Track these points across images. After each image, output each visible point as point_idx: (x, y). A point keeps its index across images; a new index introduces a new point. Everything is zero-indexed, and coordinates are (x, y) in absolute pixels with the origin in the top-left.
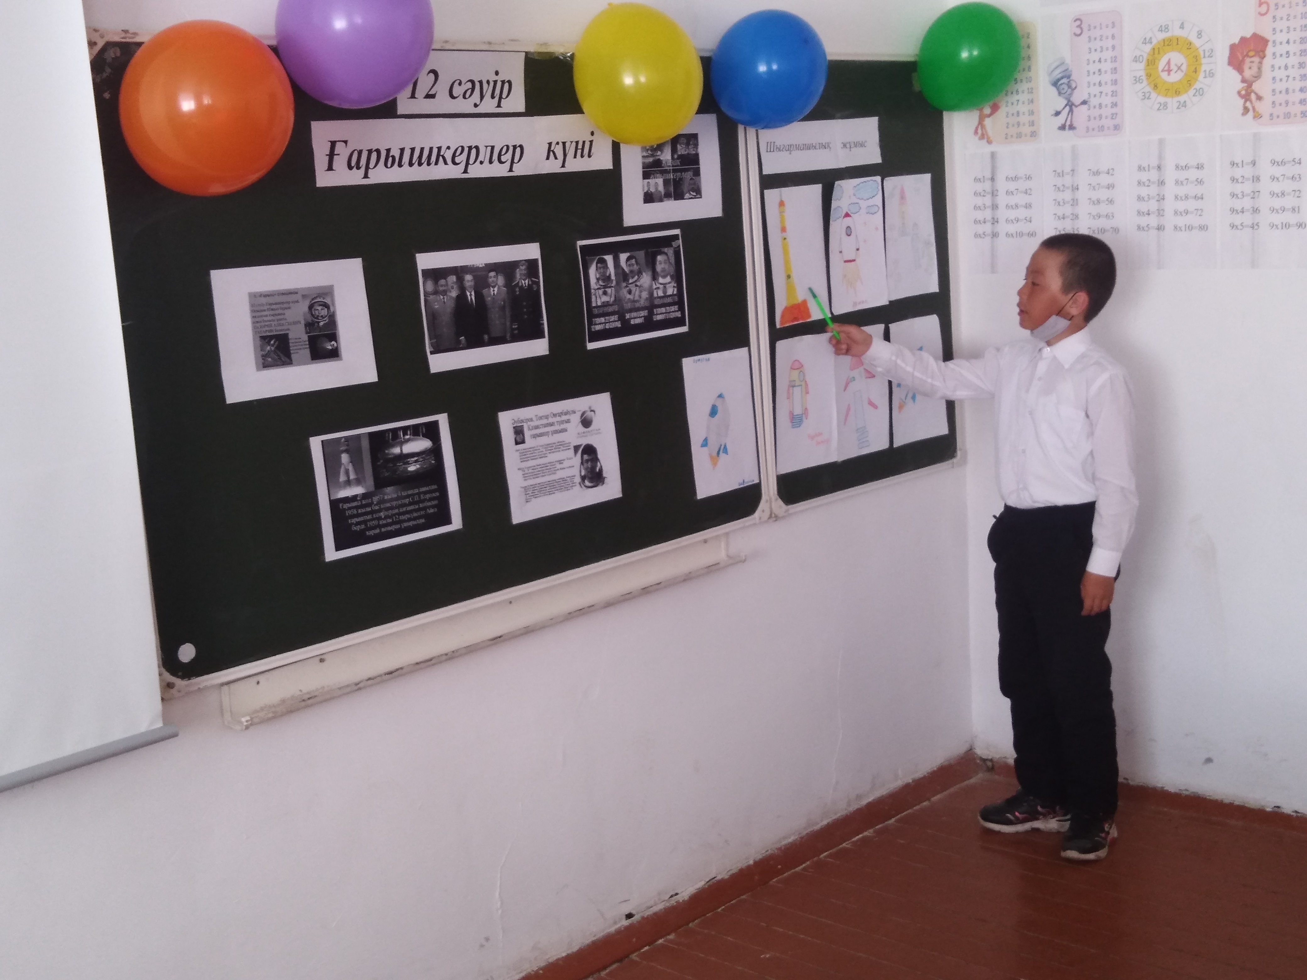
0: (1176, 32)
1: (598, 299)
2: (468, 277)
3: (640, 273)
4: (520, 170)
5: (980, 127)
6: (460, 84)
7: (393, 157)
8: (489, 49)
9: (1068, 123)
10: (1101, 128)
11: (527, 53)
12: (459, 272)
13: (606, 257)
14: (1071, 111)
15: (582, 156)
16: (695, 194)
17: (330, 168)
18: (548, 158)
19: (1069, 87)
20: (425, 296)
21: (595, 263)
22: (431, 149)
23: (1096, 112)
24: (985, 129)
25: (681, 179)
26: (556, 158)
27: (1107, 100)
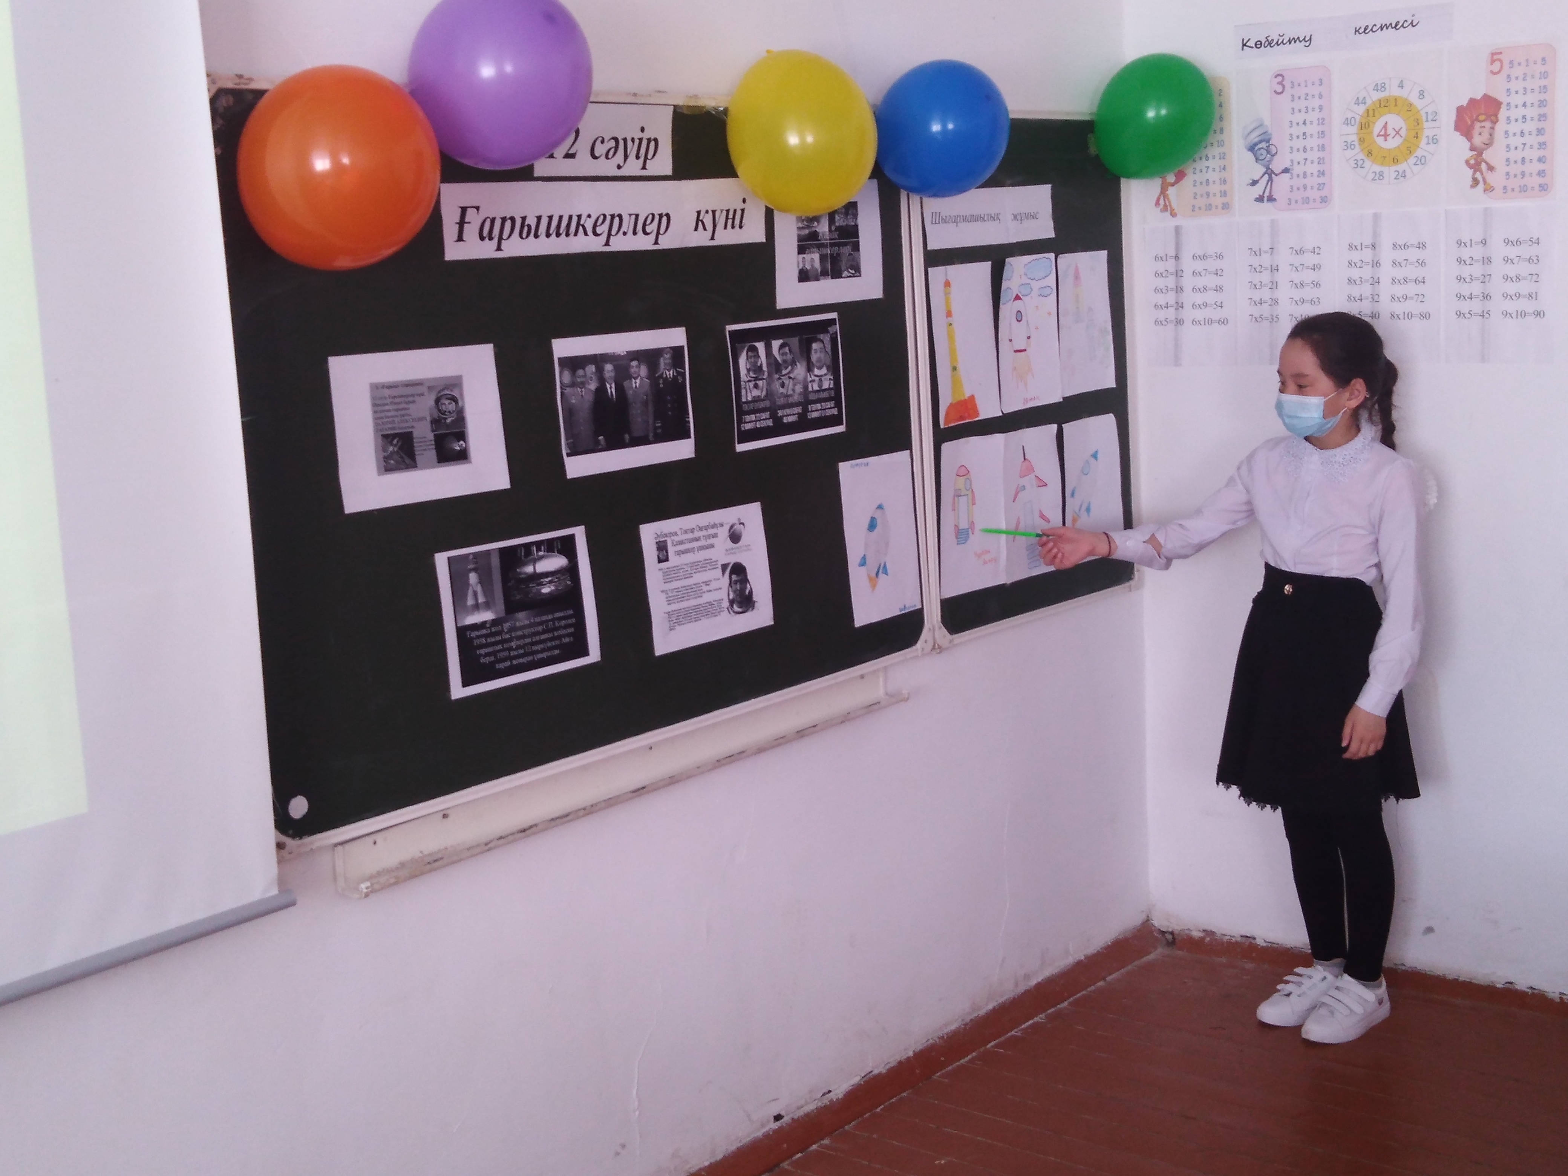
0: (1395, 92)
1: (749, 394)
2: (609, 367)
3: (793, 363)
4: (666, 243)
5: (1162, 197)
6: (602, 142)
7: (529, 226)
8: (634, 101)
9: (1267, 194)
10: (1306, 201)
11: (675, 107)
12: (598, 360)
13: (757, 344)
14: (1270, 180)
15: (733, 227)
16: (853, 272)
17: (460, 239)
18: (696, 229)
19: (1268, 152)
20: (561, 388)
21: (745, 352)
22: (570, 217)
23: (1302, 181)
24: (1168, 199)
25: (838, 255)
26: (705, 229)
27: (1313, 168)
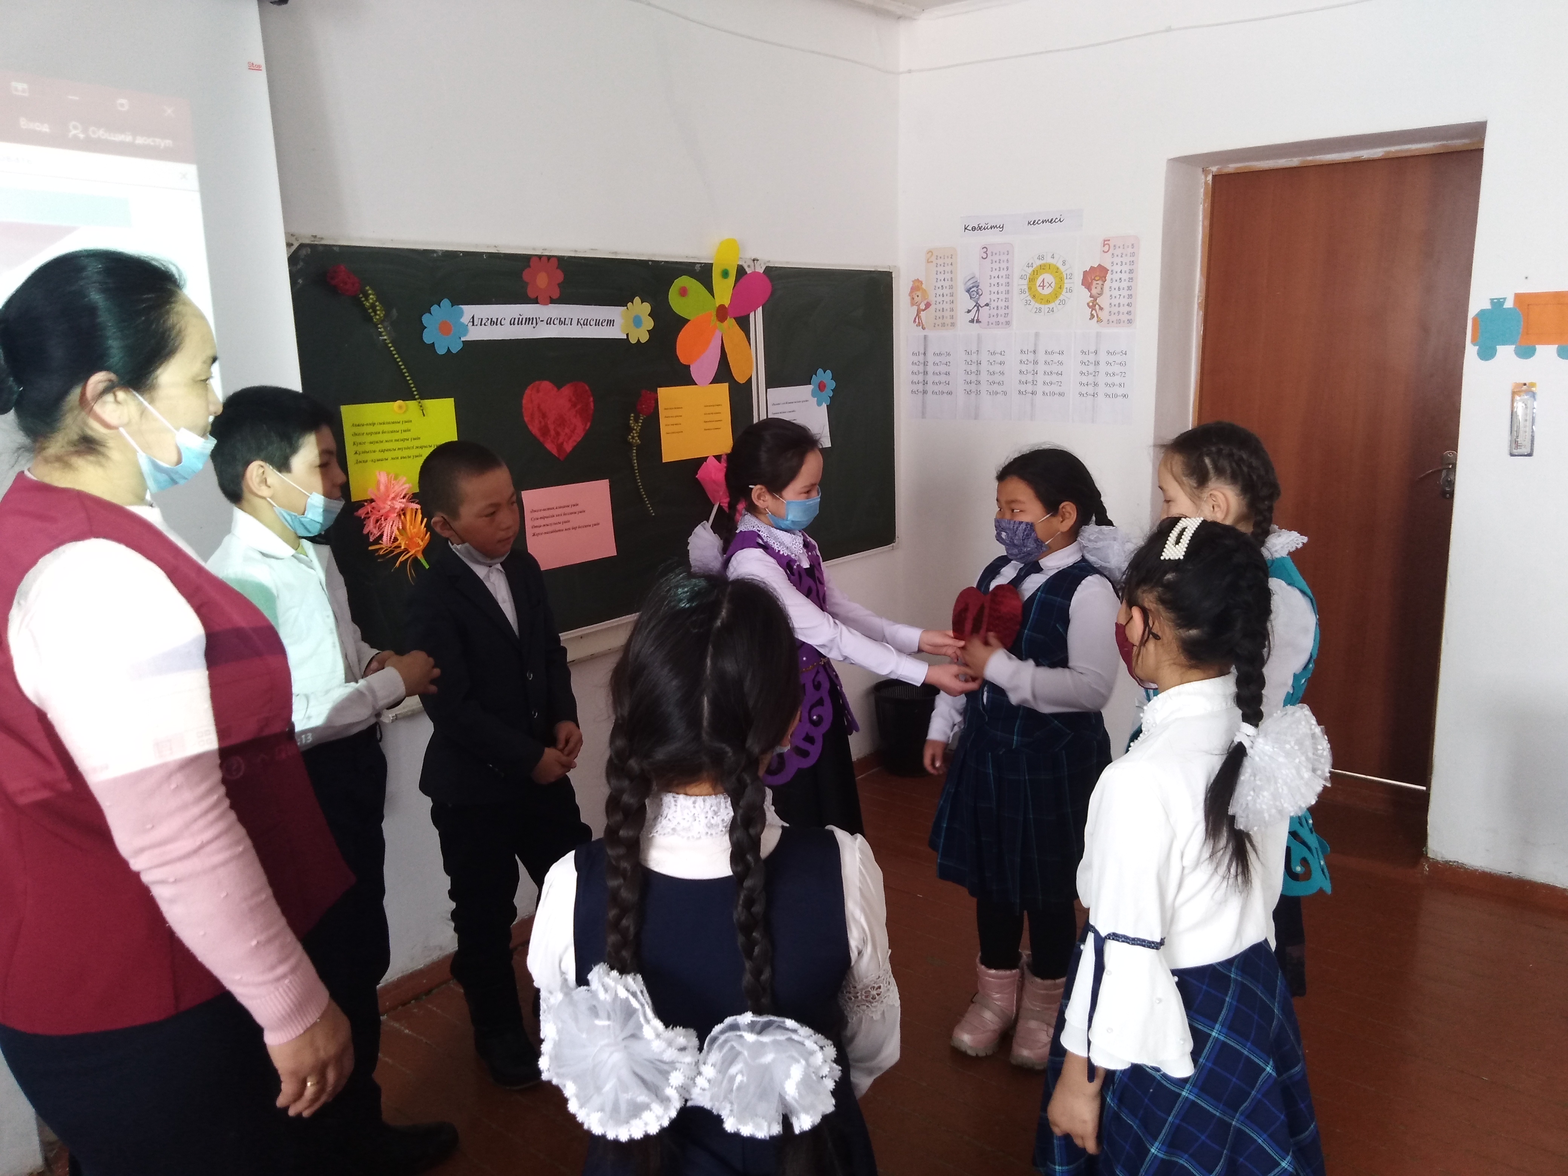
0: (1048, 260)
5: (917, 317)
9: (976, 318)
10: (998, 323)
14: (978, 310)
19: (977, 294)
23: (995, 312)
24: (921, 319)
27: (1002, 304)
